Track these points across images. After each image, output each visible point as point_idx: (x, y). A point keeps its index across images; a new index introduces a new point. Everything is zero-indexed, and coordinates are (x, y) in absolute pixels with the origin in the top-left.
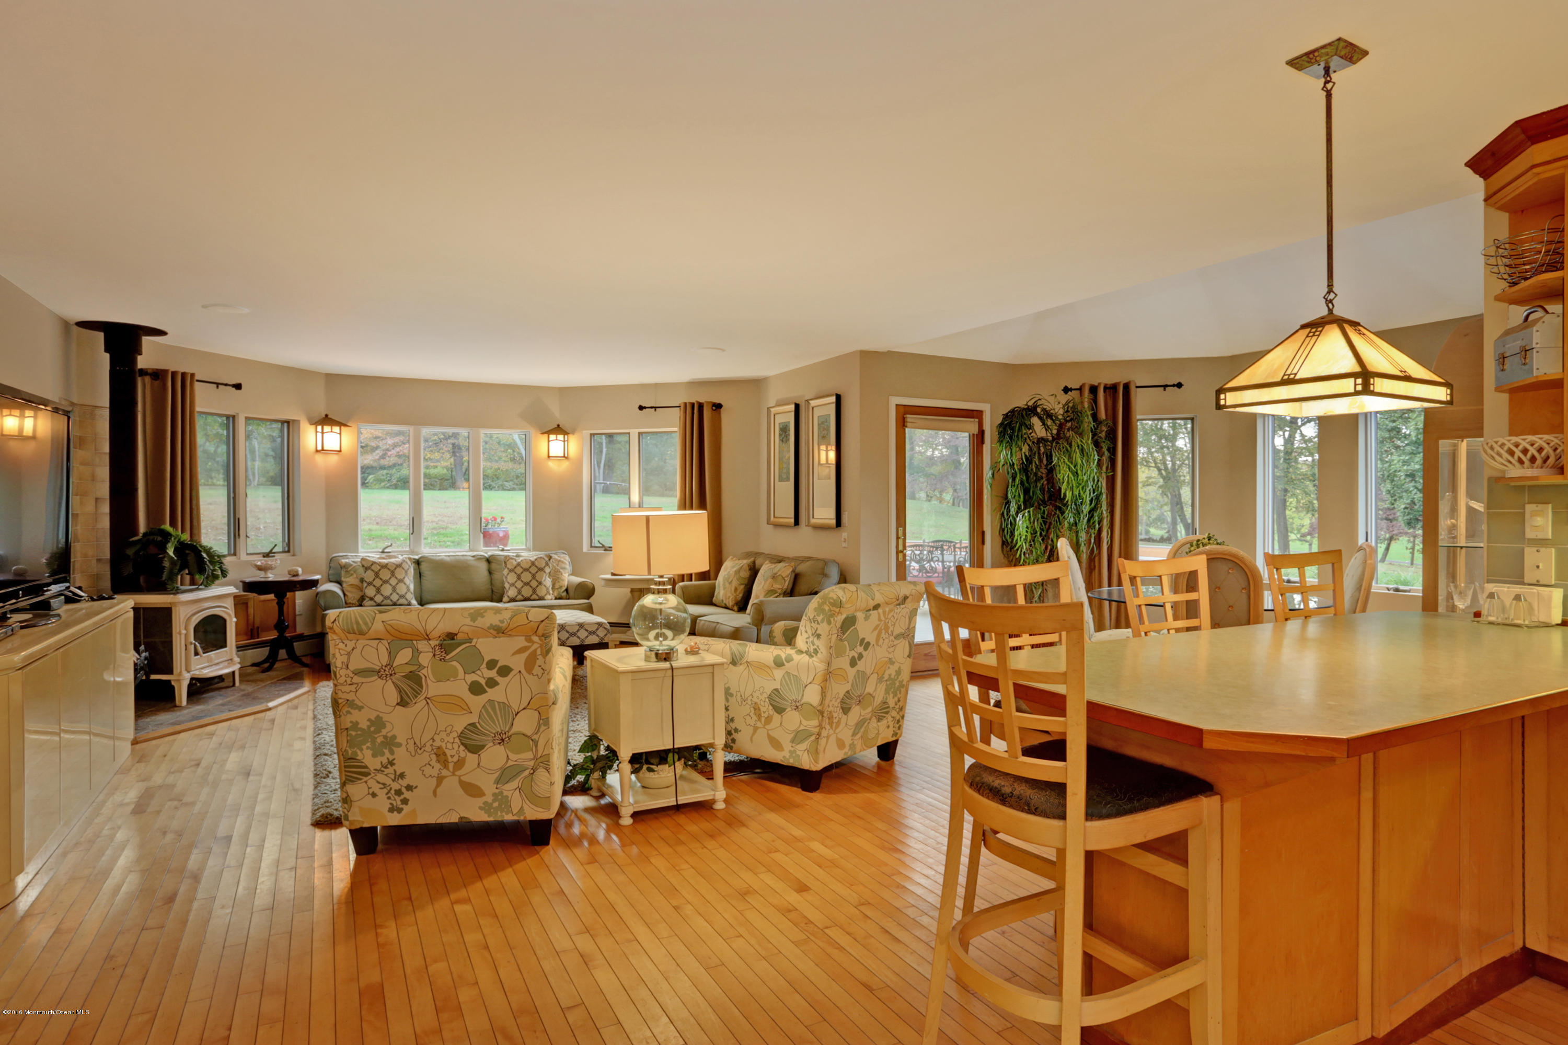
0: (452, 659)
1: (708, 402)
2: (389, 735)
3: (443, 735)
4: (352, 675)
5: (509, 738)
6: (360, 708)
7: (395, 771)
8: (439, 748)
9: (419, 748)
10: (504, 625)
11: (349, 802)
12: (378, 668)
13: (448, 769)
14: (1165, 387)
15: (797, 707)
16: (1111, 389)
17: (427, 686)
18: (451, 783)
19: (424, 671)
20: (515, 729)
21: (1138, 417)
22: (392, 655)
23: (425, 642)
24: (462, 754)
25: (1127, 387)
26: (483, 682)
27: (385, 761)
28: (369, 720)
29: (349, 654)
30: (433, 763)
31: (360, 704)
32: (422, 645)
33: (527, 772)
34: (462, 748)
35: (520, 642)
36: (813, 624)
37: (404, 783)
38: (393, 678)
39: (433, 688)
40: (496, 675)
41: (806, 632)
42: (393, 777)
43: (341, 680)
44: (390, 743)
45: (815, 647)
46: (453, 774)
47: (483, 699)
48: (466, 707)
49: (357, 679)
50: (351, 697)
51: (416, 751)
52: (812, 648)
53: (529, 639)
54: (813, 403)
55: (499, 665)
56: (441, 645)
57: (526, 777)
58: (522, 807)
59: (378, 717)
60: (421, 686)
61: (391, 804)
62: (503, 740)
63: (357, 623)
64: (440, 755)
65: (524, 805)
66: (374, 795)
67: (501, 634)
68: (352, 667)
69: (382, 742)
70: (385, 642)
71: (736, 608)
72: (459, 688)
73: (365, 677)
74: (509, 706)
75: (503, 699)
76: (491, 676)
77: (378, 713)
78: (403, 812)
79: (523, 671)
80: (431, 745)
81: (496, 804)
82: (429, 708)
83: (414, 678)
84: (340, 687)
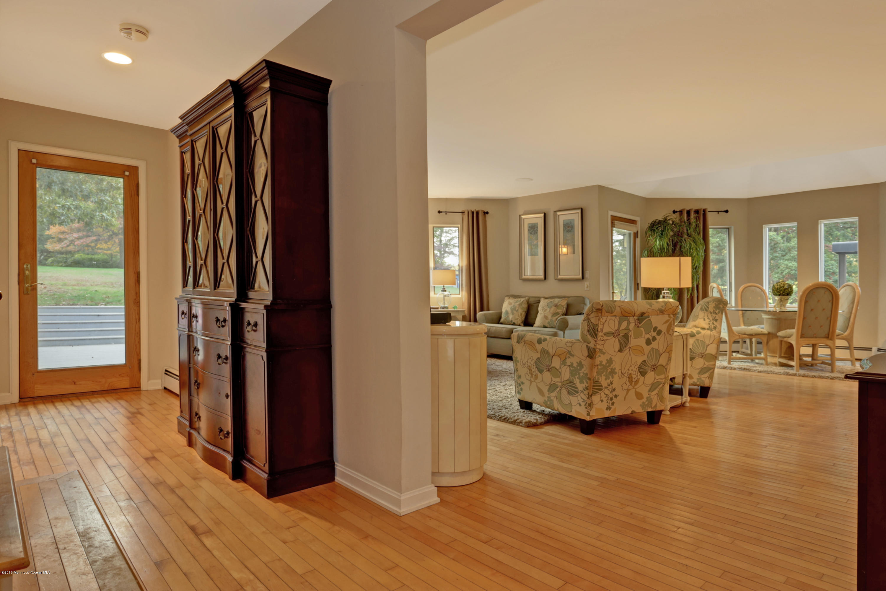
0: (641, 327)
1: (482, 211)
2: (613, 368)
3: (633, 366)
4: (603, 335)
5: (657, 367)
6: (604, 353)
7: (612, 387)
8: (630, 374)
9: (623, 374)
10: (663, 309)
11: (591, 406)
12: (614, 331)
13: (632, 386)
14: (718, 212)
15: (702, 356)
16: (697, 212)
17: (631, 341)
18: (632, 393)
19: (630, 333)
20: (660, 363)
21: (710, 227)
22: (620, 324)
23: (632, 317)
24: (639, 377)
25: (704, 211)
26: (651, 338)
27: (609, 382)
28: (607, 360)
29: (603, 324)
30: (627, 382)
31: (604, 351)
32: (631, 319)
33: (661, 386)
34: (639, 373)
35: (666, 317)
36: (713, 315)
37: (614, 393)
38: (619, 337)
39: (633, 342)
40: (656, 334)
41: (709, 319)
42: (610, 390)
43: (599, 339)
44: (613, 372)
45: (714, 326)
46: (634, 388)
47: (650, 347)
48: (643, 352)
49: (605, 338)
50: (601, 347)
51: (621, 376)
52: (713, 326)
53: (670, 317)
54: (558, 213)
55: (658, 329)
56: (638, 319)
57: (660, 388)
58: (656, 404)
59: (611, 358)
60: (628, 341)
61: (608, 405)
62: (654, 369)
63: (611, 308)
64: (630, 378)
65: (658, 403)
66: (602, 401)
67: (661, 314)
68: (604, 331)
69: (610, 372)
70: (618, 318)
71: (522, 325)
72: (641, 342)
73: (608, 336)
74: (659, 351)
75: (657, 348)
76: (654, 335)
77: (611, 356)
78: (612, 409)
79: (666, 333)
80: (628, 373)
81: (647, 403)
82: (630, 353)
83: (626, 337)
84: (598, 342)
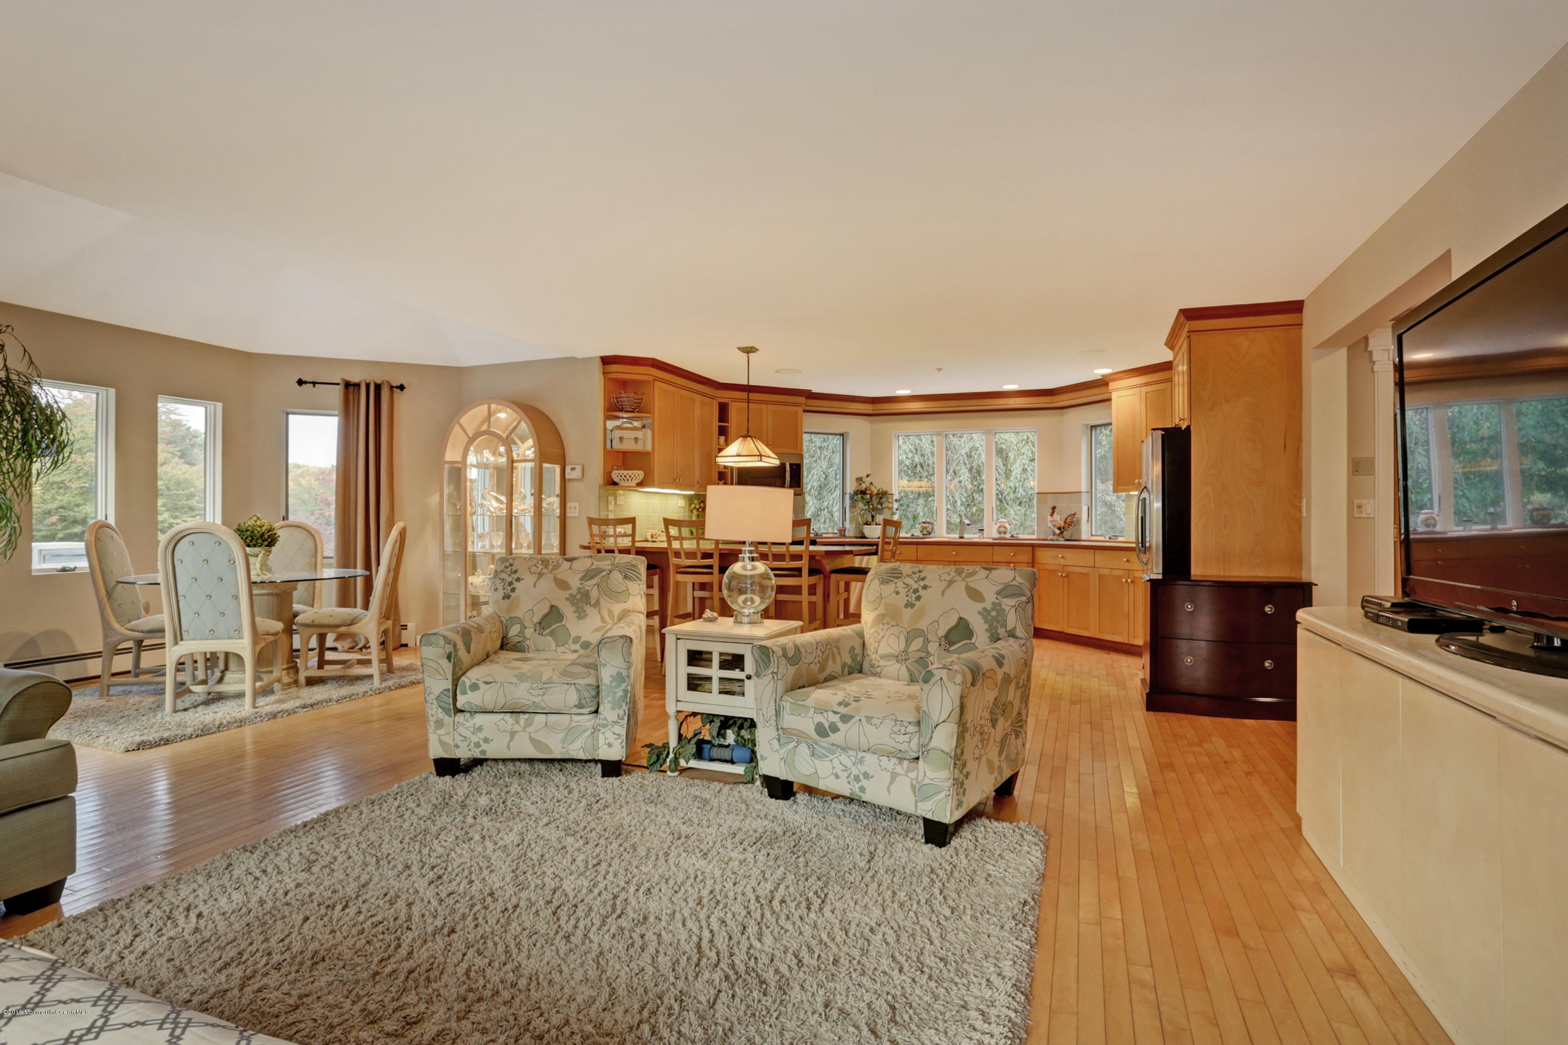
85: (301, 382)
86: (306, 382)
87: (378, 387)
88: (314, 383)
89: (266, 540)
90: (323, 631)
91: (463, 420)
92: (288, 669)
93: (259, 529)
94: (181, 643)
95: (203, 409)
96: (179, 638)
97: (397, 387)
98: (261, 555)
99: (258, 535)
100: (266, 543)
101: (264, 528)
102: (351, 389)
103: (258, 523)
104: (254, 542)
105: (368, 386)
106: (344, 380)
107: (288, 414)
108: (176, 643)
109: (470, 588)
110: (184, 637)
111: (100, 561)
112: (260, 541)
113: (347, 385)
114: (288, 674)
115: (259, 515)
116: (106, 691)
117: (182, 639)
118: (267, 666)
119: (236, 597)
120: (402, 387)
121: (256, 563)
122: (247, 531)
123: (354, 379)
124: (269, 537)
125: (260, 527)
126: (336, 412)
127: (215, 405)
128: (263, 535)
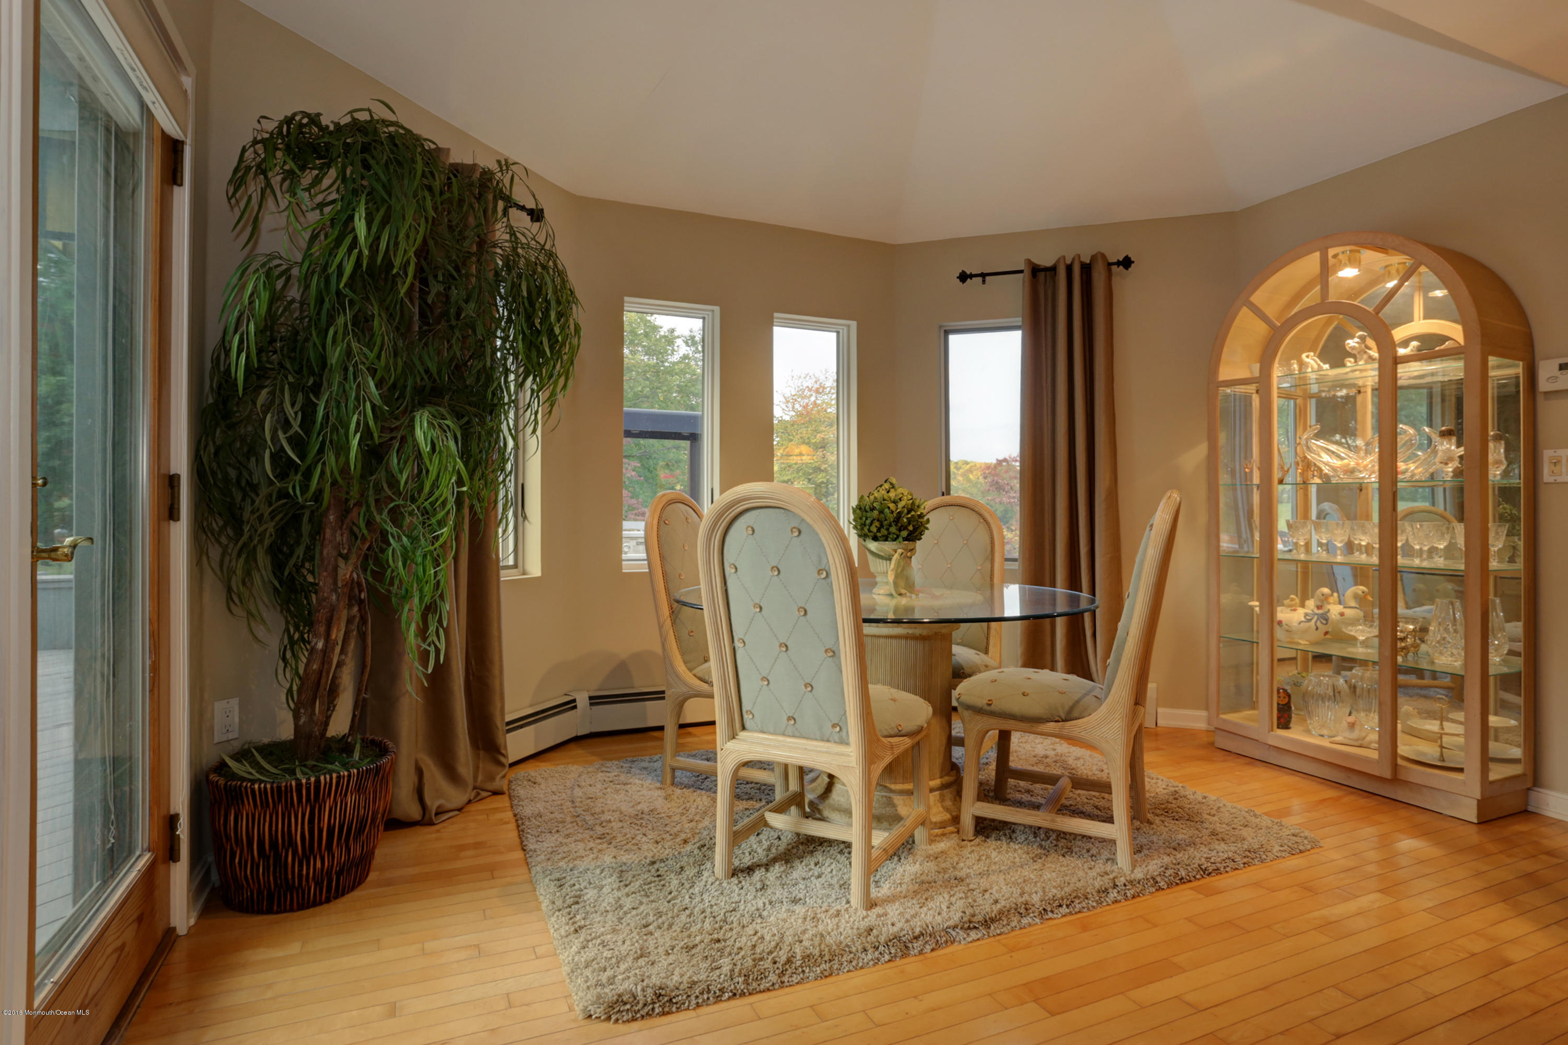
85: (964, 277)
86: (971, 276)
87: (1086, 269)
88: (983, 276)
89: (905, 528)
90: (1006, 725)
91: (1257, 298)
92: (943, 787)
93: (892, 506)
94: (743, 735)
95: (834, 335)
96: (738, 725)
97: (1118, 263)
98: (896, 556)
99: (891, 517)
100: (904, 533)
101: (901, 504)
102: (1041, 276)
103: (892, 494)
104: (884, 532)
105: (1069, 268)
106: (1029, 262)
107: (947, 333)
108: (733, 736)
109: (1279, 634)
110: (748, 724)
111: (662, 557)
112: (893, 529)
113: (1035, 270)
114: (942, 799)
115: (894, 481)
116: (669, 777)
117: (743, 728)
118: (905, 780)
119: (833, 653)
120: (1127, 263)
121: (885, 571)
122: (873, 509)
123: (1046, 261)
124: (910, 521)
125: (895, 502)
126: (1018, 321)
127: (849, 326)
128: (899, 516)
